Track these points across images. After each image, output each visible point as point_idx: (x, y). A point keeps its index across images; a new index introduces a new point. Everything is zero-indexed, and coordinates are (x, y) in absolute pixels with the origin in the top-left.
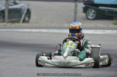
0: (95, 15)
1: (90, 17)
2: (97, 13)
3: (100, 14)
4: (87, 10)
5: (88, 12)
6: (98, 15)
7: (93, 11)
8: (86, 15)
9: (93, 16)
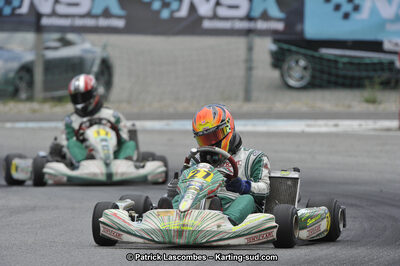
0: (308, 75)
1: (292, 82)
2: (314, 69)
3: (322, 72)
4: (283, 61)
5: (286, 66)
6: (318, 74)
7: (302, 63)
8: (282, 76)
9: (302, 78)
